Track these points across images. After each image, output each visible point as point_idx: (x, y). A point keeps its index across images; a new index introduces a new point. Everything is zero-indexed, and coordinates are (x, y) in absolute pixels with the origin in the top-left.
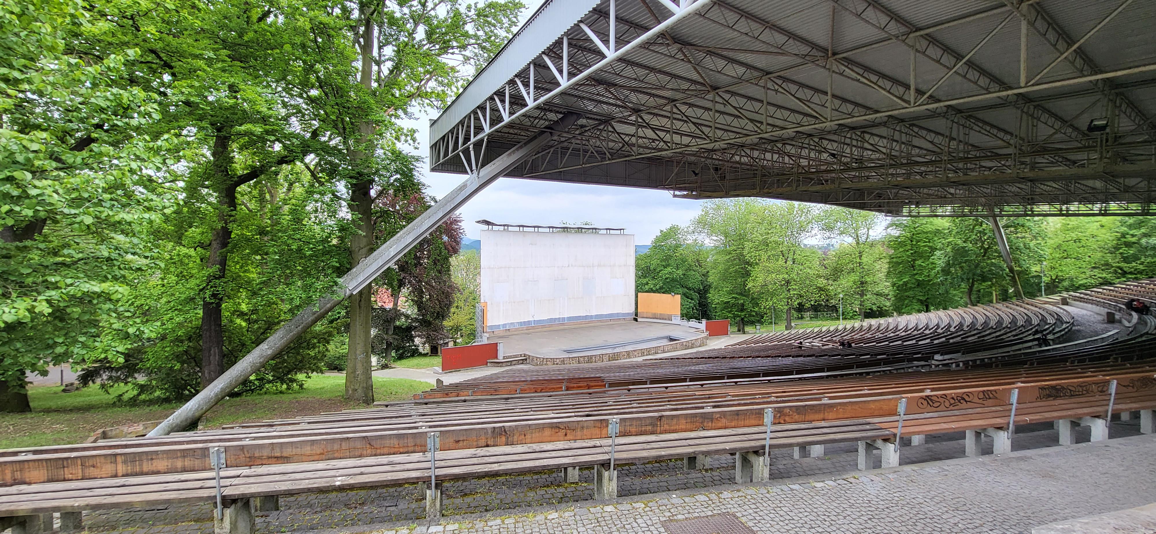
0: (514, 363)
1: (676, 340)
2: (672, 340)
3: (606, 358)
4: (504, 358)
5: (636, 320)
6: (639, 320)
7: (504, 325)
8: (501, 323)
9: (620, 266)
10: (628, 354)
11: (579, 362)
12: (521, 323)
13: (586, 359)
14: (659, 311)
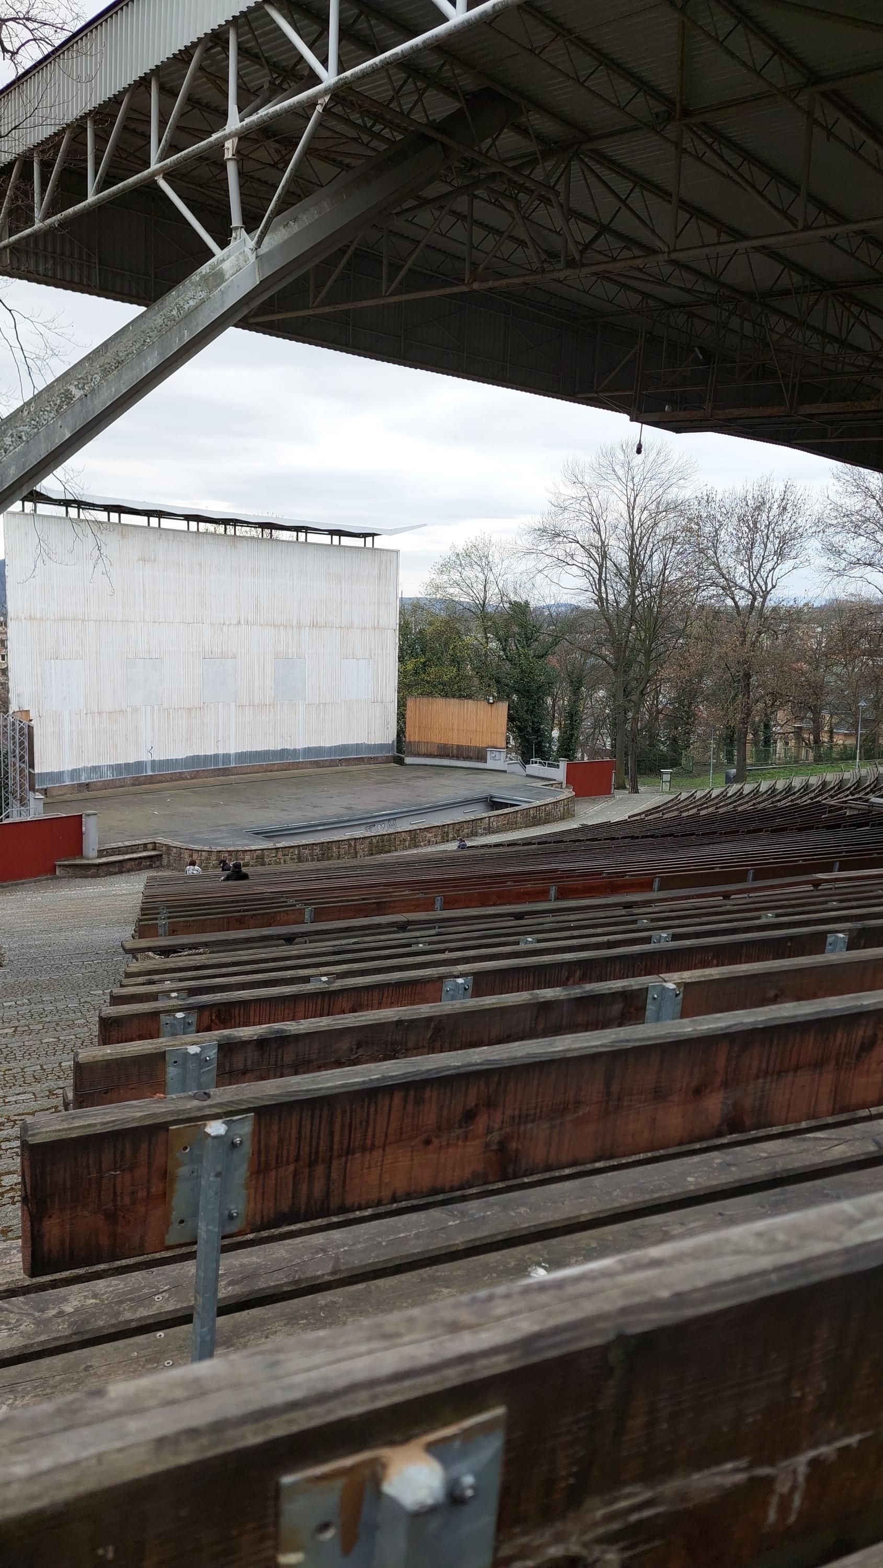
0: (128, 866)
1: (506, 805)
2: (494, 804)
3: (362, 848)
4: (101, 853)
5: (400, 761)
6: (408, 760)
7: (75, 773)
8: (67, 767)
9: (364, 629)
10: (414, 837)
11: (300, 859)
12: (118, 768)
13: (317, 851)
14: (456, 739)
